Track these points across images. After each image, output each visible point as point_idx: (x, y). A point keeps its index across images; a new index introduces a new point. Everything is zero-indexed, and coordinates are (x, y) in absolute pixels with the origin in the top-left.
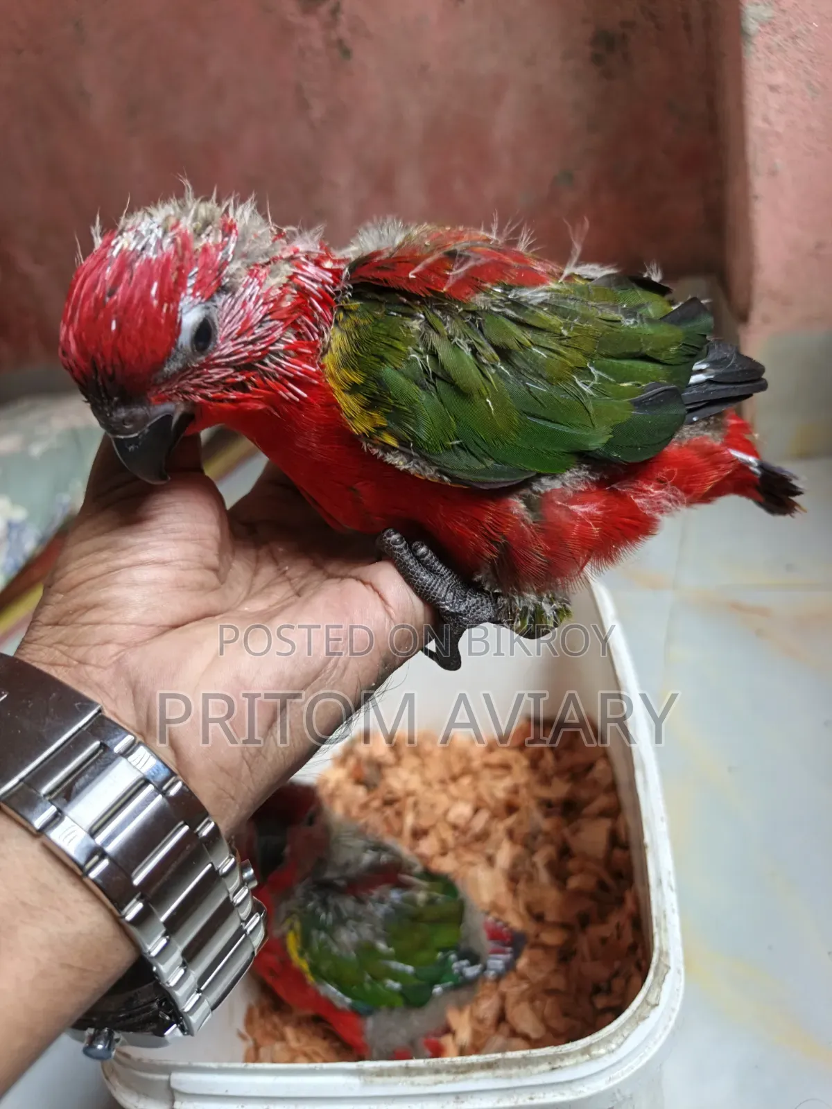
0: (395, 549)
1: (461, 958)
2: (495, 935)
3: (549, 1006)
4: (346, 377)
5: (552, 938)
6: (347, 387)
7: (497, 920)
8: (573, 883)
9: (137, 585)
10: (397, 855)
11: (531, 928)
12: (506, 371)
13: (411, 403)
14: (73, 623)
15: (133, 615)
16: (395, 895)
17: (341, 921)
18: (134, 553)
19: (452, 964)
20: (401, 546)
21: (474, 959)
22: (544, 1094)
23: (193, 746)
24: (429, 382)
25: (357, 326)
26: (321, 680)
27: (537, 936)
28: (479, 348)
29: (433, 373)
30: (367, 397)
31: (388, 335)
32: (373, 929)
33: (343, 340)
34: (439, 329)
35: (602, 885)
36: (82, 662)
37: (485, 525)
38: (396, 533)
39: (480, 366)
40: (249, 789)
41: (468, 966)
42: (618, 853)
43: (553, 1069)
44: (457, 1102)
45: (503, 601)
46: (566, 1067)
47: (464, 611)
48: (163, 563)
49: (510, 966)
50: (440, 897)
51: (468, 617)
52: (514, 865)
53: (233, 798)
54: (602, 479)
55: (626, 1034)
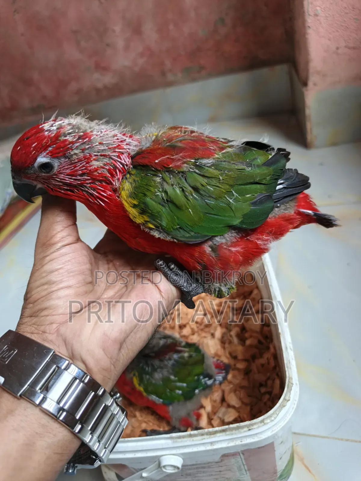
0: (161, 268)
1: (204, 377)
2: (218, 366)
3: (242, 394)
4: (131, 201)
5: (241, 366)
6: (132, 206)
7: (218, 360)
8: (248, 342)
9: (60, 298)
10: (174, 339)
11: (232, 362)
12: (197, 197)
13: (158, 212)
14: (37, 316)
15: (61, 311)
16: (175, 356)
17: (154, 370)
18: (57, 285)
19: (201, 380)
20: (164, 266)
21: (210, 377)
22: (246, 439)
23: (91, 363)
24: (165, 203)
25: (134, 181)
26: (137, 329)
27: (235, 365)
28: (185, 189)
29: (166, 200)
30: (141, 210)
31: (147, 185)
32: (168, 371)
33: (129, 186)
34: (168, 182)
35: (260, 342)
36: (44, 332)
37: (196, 257)
38: (161, 260)
39: (186, 197)
40: (115, 374)
41: (208, 380)
42: (266, 328)
43: (249, 430)
44: (212, 446)
45: (206, 286)
46: (254, 428)
47: (192, 290)
48: (69, 287)
49: (225, 378)
50: (194, 354)
51: (193, 292)
52: (223, 337)
53: (109, 379)
54: (242, 236)
55: (277, 413)
